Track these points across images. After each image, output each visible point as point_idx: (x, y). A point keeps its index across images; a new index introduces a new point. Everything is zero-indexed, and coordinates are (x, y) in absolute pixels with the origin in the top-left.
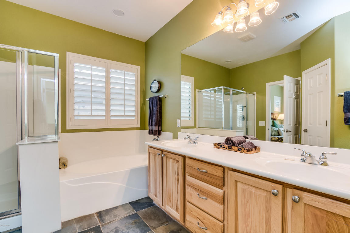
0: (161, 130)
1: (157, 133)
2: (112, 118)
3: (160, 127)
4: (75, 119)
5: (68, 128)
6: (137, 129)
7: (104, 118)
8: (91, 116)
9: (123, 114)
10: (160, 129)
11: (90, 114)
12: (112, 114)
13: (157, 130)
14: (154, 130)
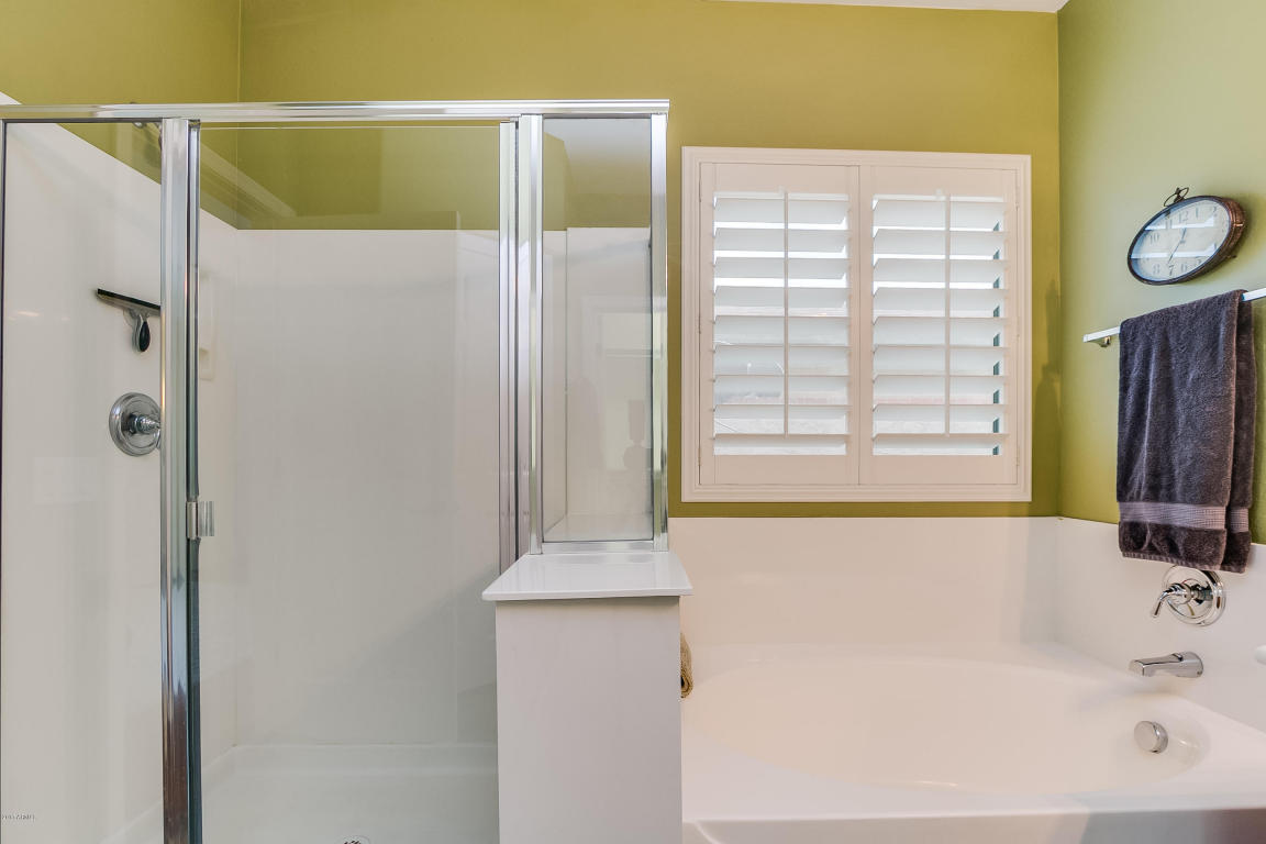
0: (1253, 536)
1: (1216, 554)
2: (880, 450)
3: (1242, 515)
4: (716, 453)
5: (687, 497)
6: (1013, 510)
7: (840, 450)
8: (785, 438)
9: (936, 427)
10: (1242, 525)
11: (782, 431)
12: (882, 425)
13: (1217, 532)
14: (1150, 524)
